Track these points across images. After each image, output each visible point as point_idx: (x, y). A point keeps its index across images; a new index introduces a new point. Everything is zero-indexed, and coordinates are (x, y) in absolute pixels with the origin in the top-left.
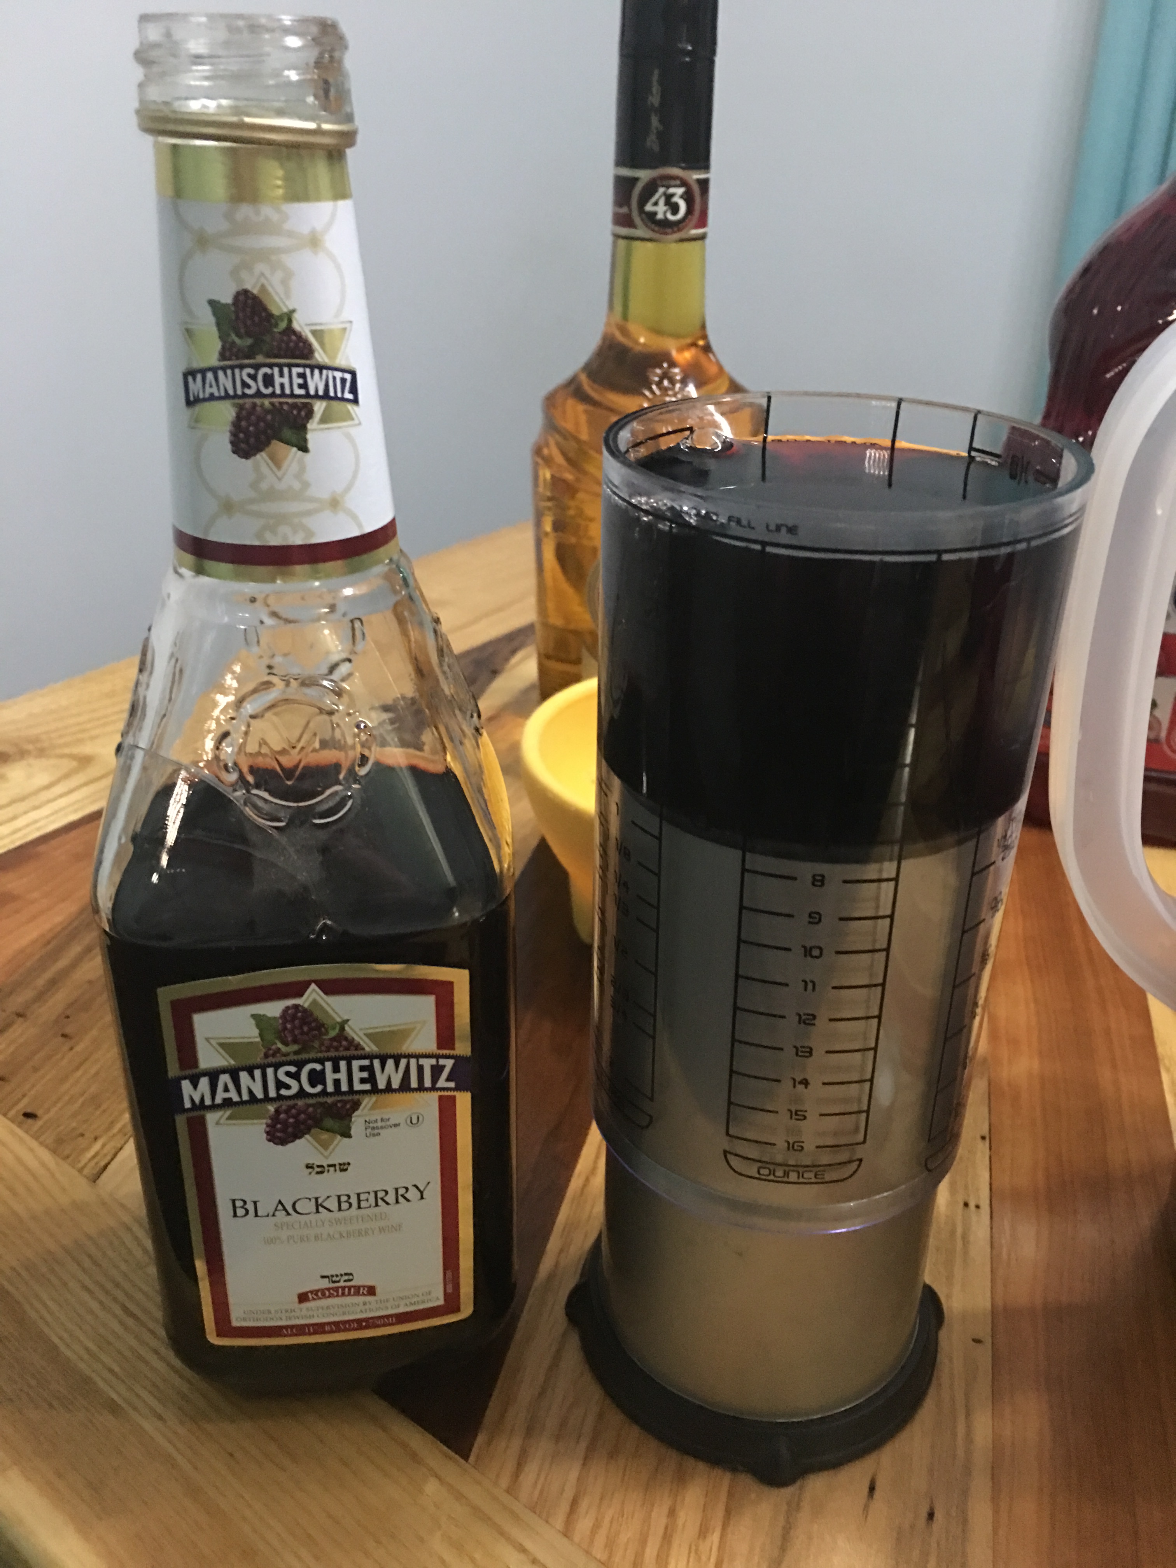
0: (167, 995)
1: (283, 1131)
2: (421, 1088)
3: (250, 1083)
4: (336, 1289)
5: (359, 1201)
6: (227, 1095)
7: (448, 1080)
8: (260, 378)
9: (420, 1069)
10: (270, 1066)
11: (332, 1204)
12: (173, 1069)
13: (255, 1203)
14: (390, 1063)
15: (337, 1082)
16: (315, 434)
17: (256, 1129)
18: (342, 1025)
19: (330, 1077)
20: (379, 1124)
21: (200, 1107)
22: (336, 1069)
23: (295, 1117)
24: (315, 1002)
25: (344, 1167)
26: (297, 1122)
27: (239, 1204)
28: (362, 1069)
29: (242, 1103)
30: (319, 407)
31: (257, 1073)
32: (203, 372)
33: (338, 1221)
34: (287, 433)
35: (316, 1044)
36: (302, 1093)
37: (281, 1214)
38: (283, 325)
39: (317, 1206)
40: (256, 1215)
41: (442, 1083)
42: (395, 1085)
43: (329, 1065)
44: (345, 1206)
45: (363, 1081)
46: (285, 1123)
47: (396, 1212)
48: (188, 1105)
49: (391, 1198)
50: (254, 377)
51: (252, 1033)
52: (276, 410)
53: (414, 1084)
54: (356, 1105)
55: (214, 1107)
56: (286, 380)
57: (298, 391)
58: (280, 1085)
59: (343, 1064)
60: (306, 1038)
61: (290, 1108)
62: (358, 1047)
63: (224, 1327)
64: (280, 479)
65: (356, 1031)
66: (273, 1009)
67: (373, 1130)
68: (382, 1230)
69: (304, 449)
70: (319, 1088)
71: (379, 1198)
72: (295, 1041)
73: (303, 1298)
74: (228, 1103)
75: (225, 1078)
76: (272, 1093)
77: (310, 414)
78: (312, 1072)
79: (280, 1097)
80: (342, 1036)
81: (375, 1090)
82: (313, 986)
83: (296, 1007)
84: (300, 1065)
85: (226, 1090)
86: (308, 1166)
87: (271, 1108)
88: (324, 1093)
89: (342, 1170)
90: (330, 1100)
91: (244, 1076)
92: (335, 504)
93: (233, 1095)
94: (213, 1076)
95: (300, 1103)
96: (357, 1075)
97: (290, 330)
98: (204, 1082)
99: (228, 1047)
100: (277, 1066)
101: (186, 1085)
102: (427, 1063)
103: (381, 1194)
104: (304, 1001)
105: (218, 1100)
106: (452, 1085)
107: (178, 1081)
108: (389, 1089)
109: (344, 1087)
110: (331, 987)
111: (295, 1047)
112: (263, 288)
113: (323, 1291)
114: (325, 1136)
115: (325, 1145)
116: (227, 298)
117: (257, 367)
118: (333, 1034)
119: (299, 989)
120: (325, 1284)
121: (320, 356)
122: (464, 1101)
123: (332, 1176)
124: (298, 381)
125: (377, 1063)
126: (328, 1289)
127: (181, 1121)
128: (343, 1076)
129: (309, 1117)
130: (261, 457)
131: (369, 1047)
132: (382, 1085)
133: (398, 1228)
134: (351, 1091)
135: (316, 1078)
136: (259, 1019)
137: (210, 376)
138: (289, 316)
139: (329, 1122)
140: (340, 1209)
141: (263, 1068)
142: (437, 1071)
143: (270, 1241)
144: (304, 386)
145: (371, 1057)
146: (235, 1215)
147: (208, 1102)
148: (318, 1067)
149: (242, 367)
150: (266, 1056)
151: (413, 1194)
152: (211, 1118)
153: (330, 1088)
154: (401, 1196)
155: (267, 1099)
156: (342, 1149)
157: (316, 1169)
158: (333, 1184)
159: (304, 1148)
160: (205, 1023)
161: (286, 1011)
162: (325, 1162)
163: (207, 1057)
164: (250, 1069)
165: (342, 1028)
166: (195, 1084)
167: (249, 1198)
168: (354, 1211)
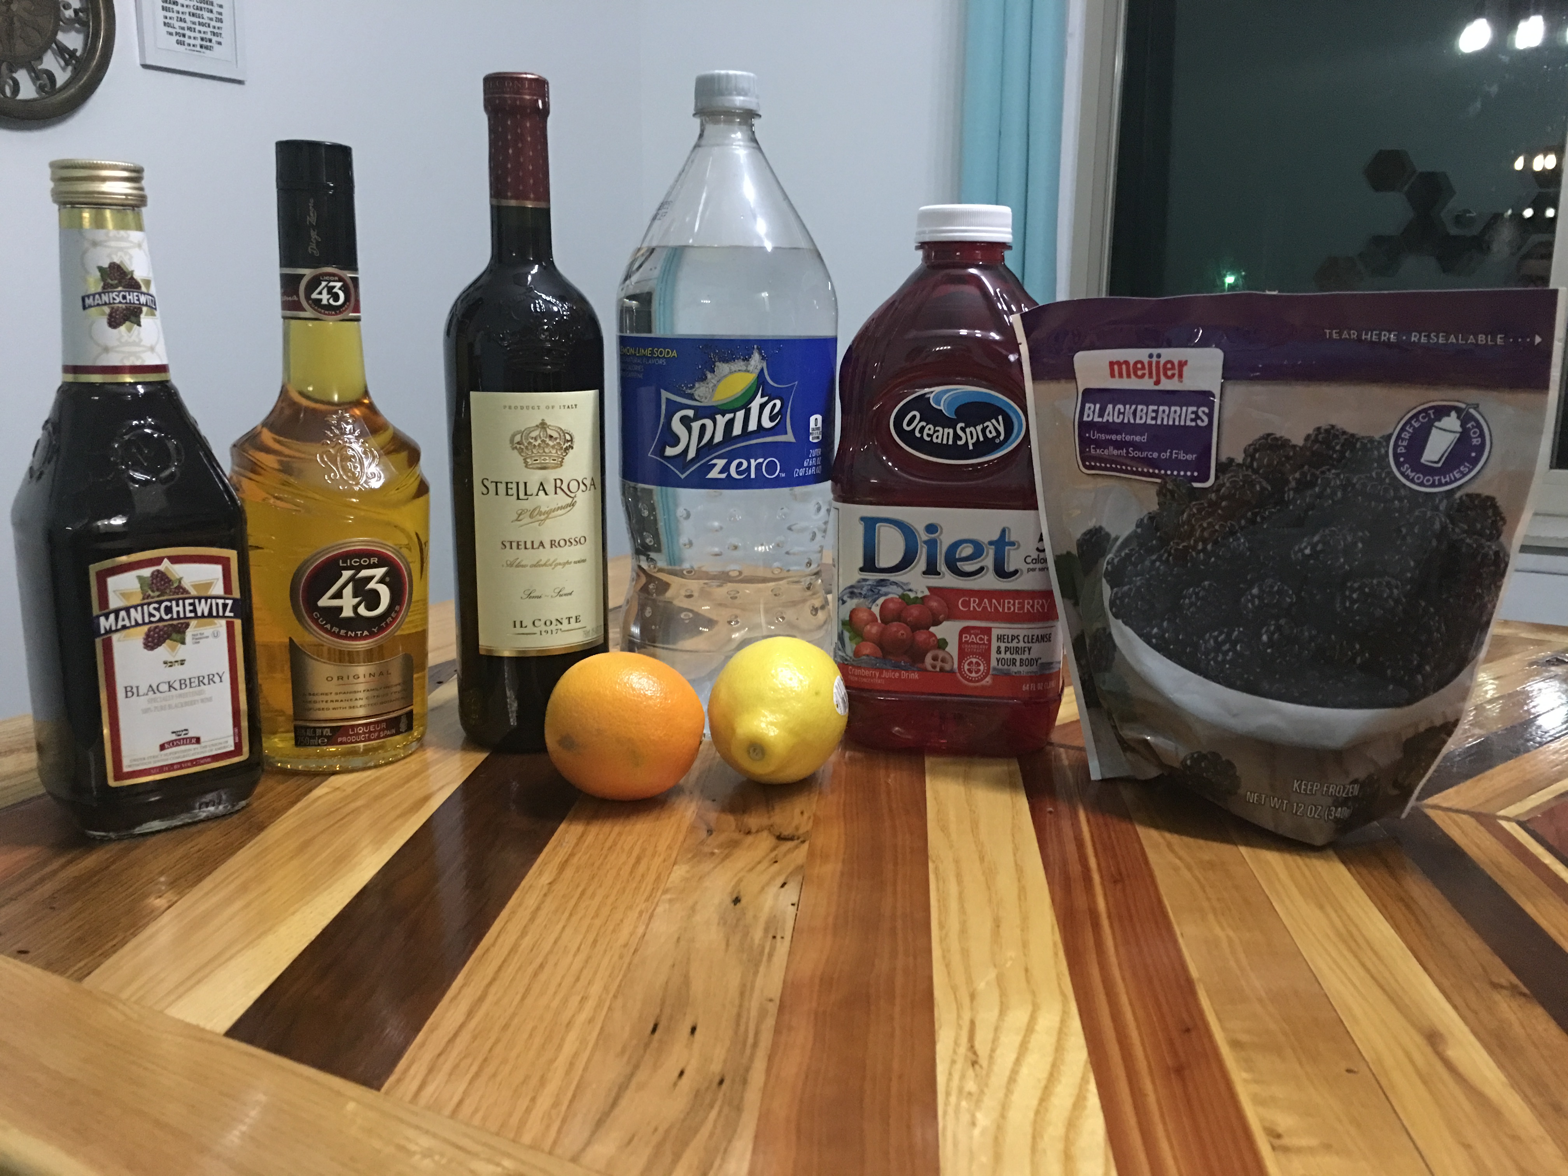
0: (94, 569)
1: (152, 642)
2: (218, 616)
3: (136, 615)
4: (179, 740)
5: (190, 684)
6: (123, 623)
7: (230, 612)
8: (121, 296)
9: (217, 604)
10: (145, 604)
11: (177, 685)
12: (96, 610)
13: (137, 687)
14: (203, 601)
15: (178, 612)
16: (144, 319)
17: (138, 642)
18: (180, 580)
19: (175, 609)
20: (199, 636)
21: (109, 631)
22: (178, 605)
23: (158, 633)
24: (166, 568)
25: (182, 662)
26: (159, 636)
27: (129, 689)
28: (190, 604)
29: (131, 627)
30: (145, 309)
31: (139, 608)
32: (94, 295)
33: (180, 696)
34: (133, 318)
35: (168, 591)
36: (161, 619)
37: (151, 693)
38: (129, 276)
39: (170, 686)
40: (138, 695)
41: (228, 613)
42: (206, 614)
43: (174, 603)
44: (183, 686)
45: (191, 611)
46: (153, 637)
47: (208, 690)
48: (103, 631)
49: (206, 681)
50: (118, 296)
51: (136, 586)
52: (127, 309)
53: (215, 614)
54: (187, 625)
55: (117, 631)
56: (131, 297)
57: (137, 302)
58: (151, 615)
59: (181, 602)
60: (162, 588)
61: (156, 627)
62: (187, 592)
63: (119, 774)
64: (130, 337)
65: (187, 584)
66: (147, 572)
67: (197, 640)
68: (202, 701)
69: (139, 325)
70: (169, 616)
71: (200, 681)
72: (158, 590)
73: (162, 747)
74: (123, 628)
75: (123, 614)
76: (147, 620)
77: (141, 312)
78: (166, 607)
79: (151, 622)
80: (180, 586)
81: (196, 617)
82: (166, 560)
83: (158, 571)
84: (160, 603)
85: (123, 620)
86: (165, 663)
87: (146, 629)
88: (172, 619)
89: (182, 664)
90: (175, 622)
91: (132, 611)
92: (152, 349)
93: (127, 623)
94: (117, 612)
95: (161, 624)
96: (188, 608)
97: (132, 278)
98: (112, 617)
99: (124, 595)
100: (149, 604)
101: (102, 620)
102: (220, 602)
103: (201, 679)
104: (161, 568)
105: (119, 626)
106: (232, 615)
107: (98, 617)
108: (203, 616)
109: (182, 615)
110: (175, 560)
111: (157, 593)
112: (121, 262)
113: (172, 741)
114: (173, 644)
115: (173, 649)
118: (176, 585)
119: (158, 561)
120: (174, 737)
121: (144, 289)
122: (238, 623)
123: (177, 667)
124: (136, 298)
125: (197, 601)
126: (176, 740)
127: (98, 642)
128: (181, 609)
129: (165, 633)
130: (123, 328)
131: (194, 593)
132: (199, 614)
133: (210, 699)
134: (185, 617)
135: (168, 610)
136: (140, 578)
137: (97, 296)
138: (132, 272)
139: (174, 636)
140: (181, 688)
141: (142, 605)
142: (225, 606)
143: (146, 711)
144: (138, 300)
145: (194, 598)
146: (127, 697)
147: (114, 628)
148: (168, 604)
149: (113, 292)
150: (144, 599)
151: (217, 679)
152: (115, 637)
153: (175, 616)
154: (211, 680)
155: (144, 624)
156: (182, 652)
157: (169, 664)
158: (177, 673)
159: (163, 652)
160: (113, 582)
161: (153, 574)
162: (173, 660)
163: (114, 602)
164: (135, 607)
165: (180, 582)
166: (107, 618)
167: (134, 686)
168: (188, 690)
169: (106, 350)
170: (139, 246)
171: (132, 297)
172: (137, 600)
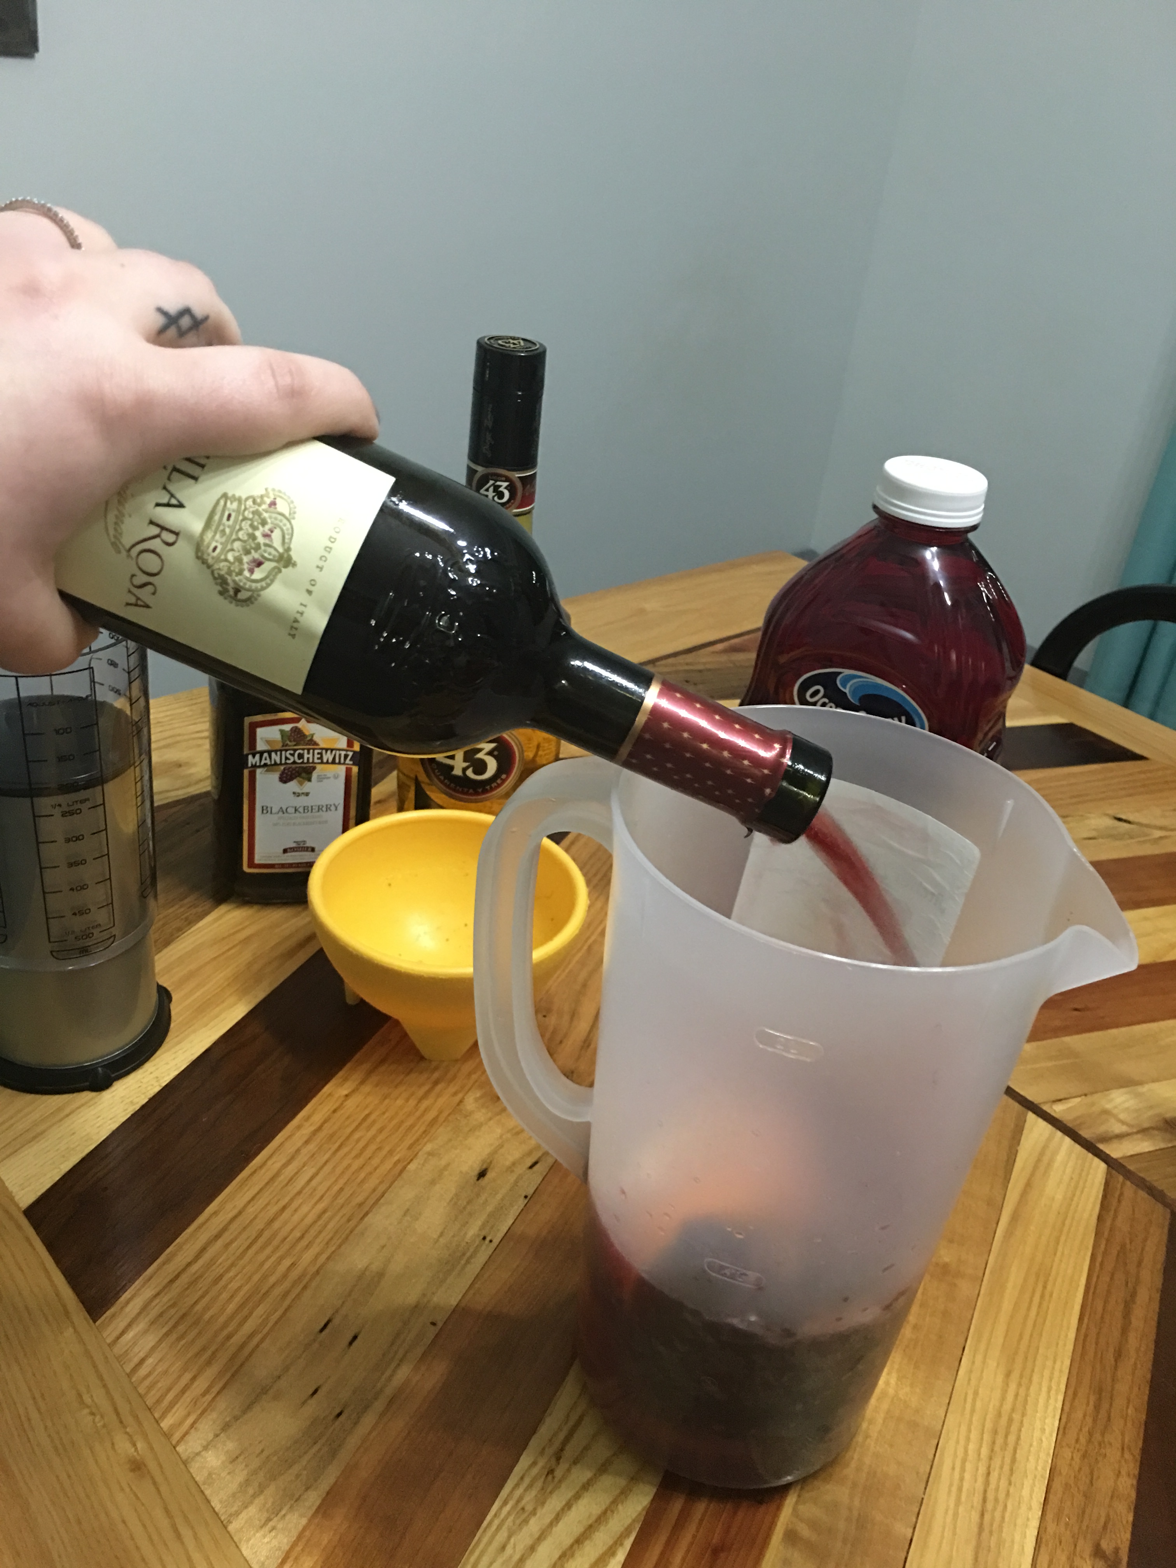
0: (247, 720)
1: (286, 777)
2: (339, 763)
3: (275, 757)
4: (299, 848)
5: (312, 810)
6: (266, 762)
7: (350, 760)
9: (340, 755)
10: (283, 750)
11: (301, 810)
12: (246, 751)
13: (271, 808)
15: (308, 759)
17: (276, 776)
18: (312, 735)
19: (306, 756)
20: (323, 777)
21: (255, 766)
22: (308, 753)
23: (291, 772)
24: (303, 726)
25: (307, 794)
26: (291, 774)
27: (265, 808)
28: (318, 753)
29: (271, 765)
31: (279, 753)
33: (303, 817)
35: (302, 742)
36: (294, 762)
37: (281, 813)
39: (296, 810)
40: (271, 813)
41: (348, 761)
42: (330, 760)
43: (306, 751)
44: (306, 811)
45: (318, 759)
46: (287, 774)
47: (325, 815)
48: (250, 765)
49: (324, 809)
51: (278, 737)
53: (337, 761)
54: (314, 768)
55: (260, 767)
58: (287, 758)
59: (311, 751)
60: (298, 740)
61: (289, 768)
62: (317, 744)
63: (251, 864)
65: (317, 739)
66: (287, 727)
67: (320, 779)
68: (320, 823)
70: (301, 761)
71: (320, 809)
72: (294, 741)
73: (285, 851)
74: (265, 765)
75: (266, 755)
76: (283, 762)
78: (299, 754)
79: (286, 763)
80: (311, 740)
81: (322, 763)
82: (303, 719)
83: (296, 727)
84: (295, 750)
85: (266, 759)
86: (294, 793)
87: (282, 768)
88: (303, 763)
90: (305, 766)
91: (273, 754)
93: (268, 762)
94: (261, 753)
95: (294, 766)
96: (316, 756)
98: (257, 756)
99: (268, 742)
100: (286, 750)
101: (250, 757)
102: (343, 753)
103: (321, 807)
104: (299, 725)
105: (262, 763)
106: (351, 763)
107: (247, 755)
108: (327, 763)
109: (311, 761)
110: (309, 721)
111: (294, 743)
113: (293, 848)
114: (301, 779)
115: (301, 784)
118: (309, 738)
119: (297, 720)
120: (294, 845)
122: (355, 770)
123: (303, 798)
125: (324, 752)
126: (295, 848)
127: (246, 772)
128: (311, 756)
129: (296, 772)
131: (322, 745)
132: (325, 760)
133: (326, 822)
134: (313, 762)
135: (301, 756)
136: (282, 731)
139: (304, 775)
140: (304, 812)
141: (281, 751)
142: (346, 756)
143: (275, 825)
145: (322, 749)
146: (263, 812)
147: (258, 764)
148: (301, 751)
150: (283, 746)
151: (333, 808)
152: (259, 771)
153: (306, 761)
154: (328, 808)
155: (281, 764)
156: (307, 787)
157: (297, 795)
158: (302, 801)
159: (293, 785)
160: (261, 732)
161: (292, 729)
162: (300, 792)
163: (260, 746)
164: (276, 751)
165: (312, 736)
166: (254, 757)
167: (269, 806)
168: (309, 814)
172: (279, 746)
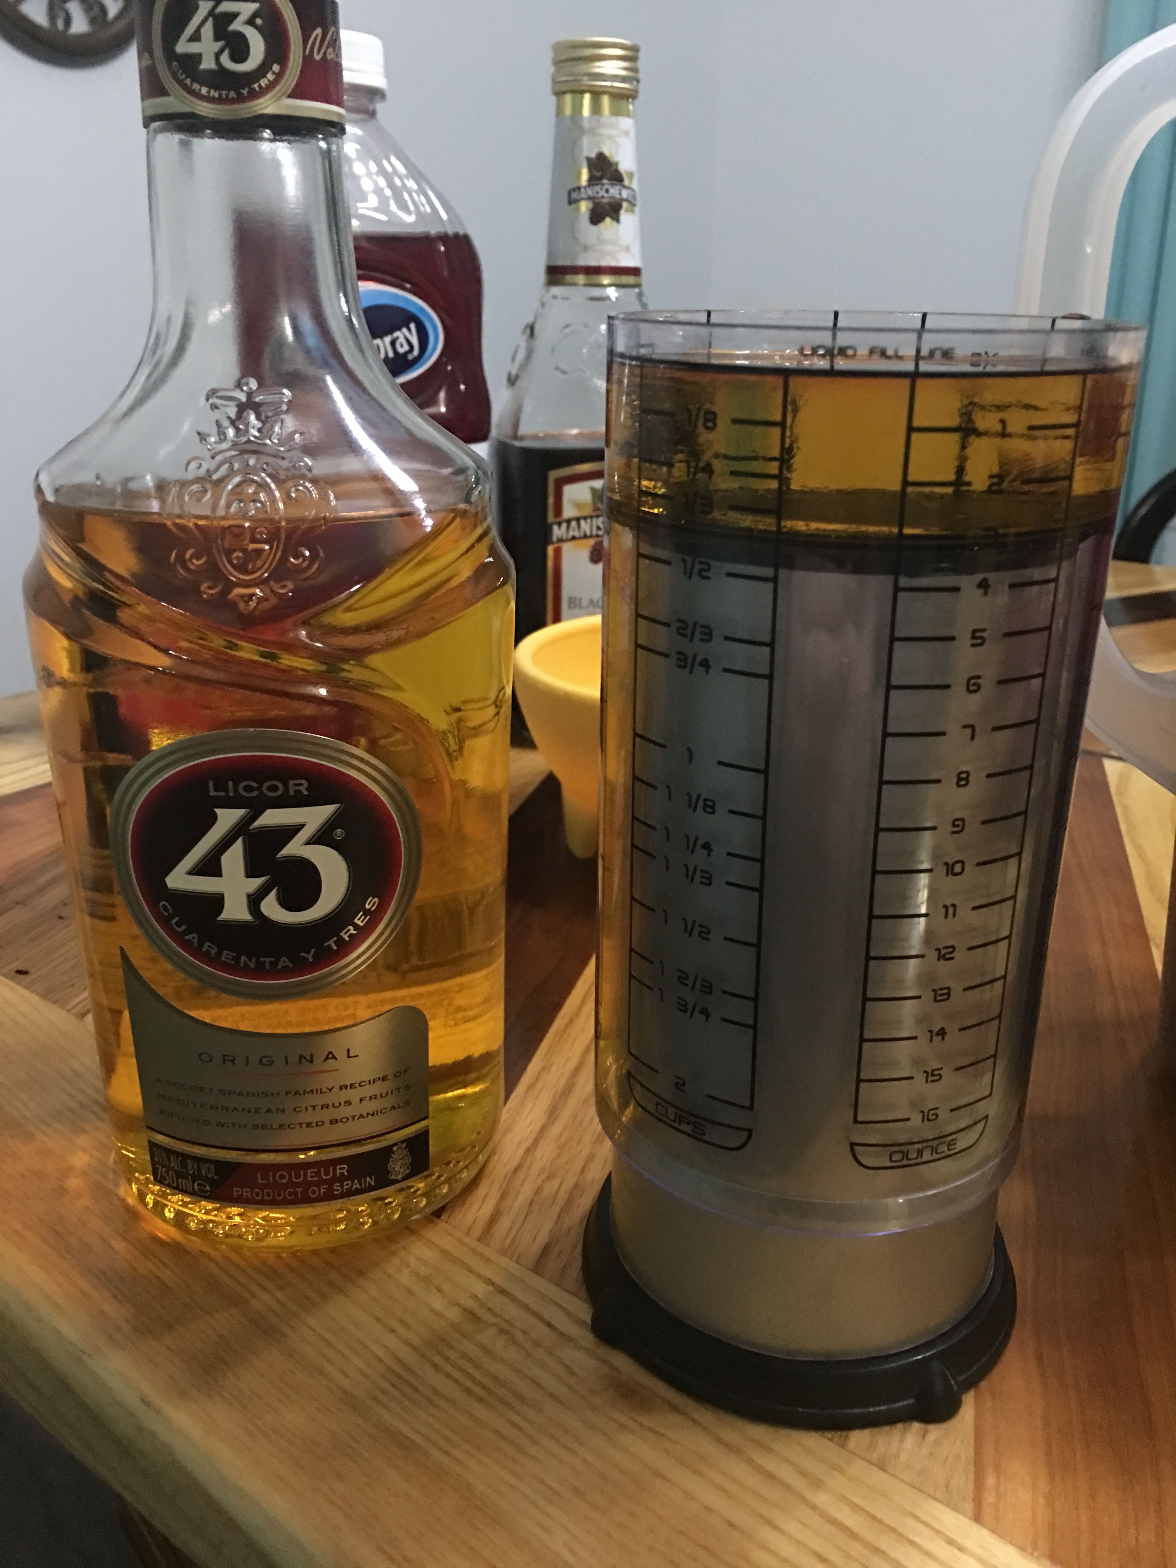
0: (551, 477)
1: (595, 555)
3: (585, 526)
6: (574, 533)
10: (594, 516)
12: (551, 517)
13: (580, 600)
16: (624, 216)
17: (585, 554)
21: (560, 540)
27: (572, 600)
29: (580, 538)
30: (625, 205)
31: (589, 521)
37: (591, 607)
46: (598, 551)
48: (555, 539)
51: (588, 496)
55: (567, 540)
58: (598, 528)
61: (601, 541)
66: (599, 484)
74: (573, 538)
75: (574, 523)
76: (595, 532)
79: (598, 535)
85: (574, 530)
87: (593, 541)
91: (582, 522)
93: (576, 534)
94: (569, 521)
97: (617, 171)
98: (564, 525)
99: (578, 505)
100: (599, 517)
105: (570, 535)
107: (553, 524)
116: (593, 155)
117: (603, 185)
127: (550, 549)
130: (602, 225)
136: (593, 490)
141: (591, 517)
146: (570, 606)
147: (564, 537)
150: (593, 511)
152: (565, 547)
155: (591, 536)
160: (570, 491)
163: (568, 512)
164: (585, 518)
166: (560, 527)
167: (577, 597)
169: (586, 248)
170: (627, 134)
171: (614, 191)
172: (588, 512)
